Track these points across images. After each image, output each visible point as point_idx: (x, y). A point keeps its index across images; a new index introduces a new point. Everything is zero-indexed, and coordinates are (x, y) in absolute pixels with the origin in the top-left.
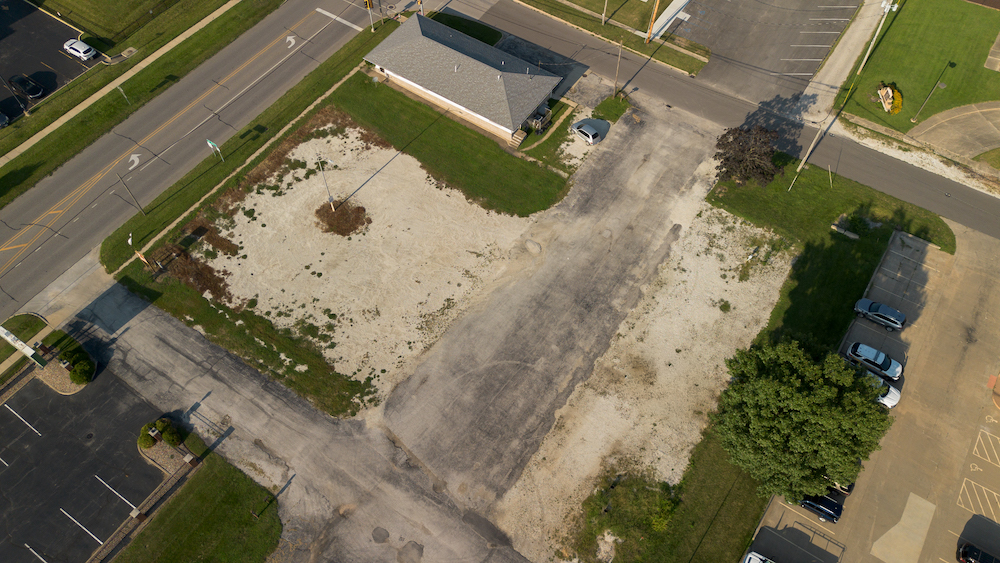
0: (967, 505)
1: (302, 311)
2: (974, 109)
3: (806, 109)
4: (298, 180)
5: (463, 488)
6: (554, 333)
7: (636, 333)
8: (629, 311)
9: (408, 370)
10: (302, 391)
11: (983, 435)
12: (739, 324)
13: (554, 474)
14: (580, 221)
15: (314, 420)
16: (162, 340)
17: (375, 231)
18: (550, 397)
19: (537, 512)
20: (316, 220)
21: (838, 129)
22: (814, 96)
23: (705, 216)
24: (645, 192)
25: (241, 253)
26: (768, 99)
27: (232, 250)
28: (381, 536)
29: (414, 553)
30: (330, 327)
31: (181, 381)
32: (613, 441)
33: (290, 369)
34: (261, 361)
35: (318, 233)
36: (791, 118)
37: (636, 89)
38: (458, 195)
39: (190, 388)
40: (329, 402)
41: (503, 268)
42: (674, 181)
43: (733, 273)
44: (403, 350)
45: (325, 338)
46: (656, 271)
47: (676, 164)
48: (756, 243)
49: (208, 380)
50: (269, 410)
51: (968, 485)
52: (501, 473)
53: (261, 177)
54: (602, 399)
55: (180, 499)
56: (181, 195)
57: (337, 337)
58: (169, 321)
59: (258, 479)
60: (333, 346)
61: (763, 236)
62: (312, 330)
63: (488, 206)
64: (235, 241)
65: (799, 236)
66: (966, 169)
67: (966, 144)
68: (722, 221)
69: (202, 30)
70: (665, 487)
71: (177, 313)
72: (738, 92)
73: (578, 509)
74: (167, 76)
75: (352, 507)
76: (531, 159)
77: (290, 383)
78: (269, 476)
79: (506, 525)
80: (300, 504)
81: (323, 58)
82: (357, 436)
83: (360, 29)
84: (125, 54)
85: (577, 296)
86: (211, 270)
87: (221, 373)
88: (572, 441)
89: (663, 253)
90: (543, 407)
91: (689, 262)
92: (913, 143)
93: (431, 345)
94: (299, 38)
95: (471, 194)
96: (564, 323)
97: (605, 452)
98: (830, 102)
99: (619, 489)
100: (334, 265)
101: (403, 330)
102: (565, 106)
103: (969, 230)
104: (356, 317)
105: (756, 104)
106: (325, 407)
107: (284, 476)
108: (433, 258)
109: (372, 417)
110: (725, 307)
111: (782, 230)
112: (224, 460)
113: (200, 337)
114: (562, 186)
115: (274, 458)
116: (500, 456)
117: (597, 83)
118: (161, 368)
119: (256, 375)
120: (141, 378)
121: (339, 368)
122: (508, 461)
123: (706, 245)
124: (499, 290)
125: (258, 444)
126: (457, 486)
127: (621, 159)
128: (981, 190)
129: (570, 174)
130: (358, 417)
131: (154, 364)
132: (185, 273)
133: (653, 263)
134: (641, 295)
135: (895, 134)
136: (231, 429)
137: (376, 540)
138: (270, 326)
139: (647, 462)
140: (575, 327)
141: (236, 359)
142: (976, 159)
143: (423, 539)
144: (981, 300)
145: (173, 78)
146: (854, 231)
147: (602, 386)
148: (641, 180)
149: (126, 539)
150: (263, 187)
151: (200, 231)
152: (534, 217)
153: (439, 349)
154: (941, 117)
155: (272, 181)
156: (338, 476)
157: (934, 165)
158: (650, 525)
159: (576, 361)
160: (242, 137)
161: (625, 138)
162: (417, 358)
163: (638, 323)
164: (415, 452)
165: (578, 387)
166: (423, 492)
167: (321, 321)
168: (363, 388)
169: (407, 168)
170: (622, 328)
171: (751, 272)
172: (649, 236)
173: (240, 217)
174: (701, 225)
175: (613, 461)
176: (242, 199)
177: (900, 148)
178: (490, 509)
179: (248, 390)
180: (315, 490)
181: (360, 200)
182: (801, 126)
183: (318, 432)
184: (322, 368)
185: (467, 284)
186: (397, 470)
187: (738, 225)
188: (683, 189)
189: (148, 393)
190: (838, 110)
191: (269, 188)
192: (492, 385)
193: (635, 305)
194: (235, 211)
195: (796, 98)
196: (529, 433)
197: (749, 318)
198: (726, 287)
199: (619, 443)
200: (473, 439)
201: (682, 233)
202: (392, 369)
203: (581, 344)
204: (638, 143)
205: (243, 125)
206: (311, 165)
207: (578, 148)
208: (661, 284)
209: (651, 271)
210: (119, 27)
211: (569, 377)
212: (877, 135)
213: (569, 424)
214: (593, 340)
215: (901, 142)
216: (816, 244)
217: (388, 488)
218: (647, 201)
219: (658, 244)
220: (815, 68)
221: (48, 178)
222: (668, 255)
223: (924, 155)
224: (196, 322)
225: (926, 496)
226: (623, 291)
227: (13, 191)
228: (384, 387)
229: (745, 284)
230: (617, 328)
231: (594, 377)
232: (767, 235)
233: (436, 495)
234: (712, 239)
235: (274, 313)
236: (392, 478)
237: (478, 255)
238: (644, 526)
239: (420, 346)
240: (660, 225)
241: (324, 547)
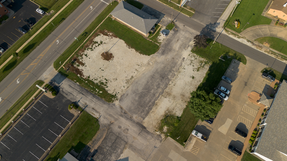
0: (239, 120)
1: (100, 79)
2: (257, 27)
3: (217, 27)
4: (96, 46)
5: (136, 118)
6: (155, 84)
7: (173, 84)
8: (172, 79)
9: (124, 92)
10: (101, 97)
11: (245, 106)
12: (196, 82)
13: (155, 115)
14: (162, 56)
15: (104, 103)
16: (70, 86)
17: (115, 59)
18: (154, 98)
19: (151, 122)
20: (101, 57)
21: (224, 32)
22: (219, 23)
23: (190, 55)
24: (177, 49)
25: (85, 65)
26: (208, 24)
27: (83, 64)
28: (120, 127)
29: (127, 130)
30: (106, 83)
31: (75, 95)
32: (167, 108)
33: (98, 92)
34: (92, 91)
35: (102, 60)
36: (213, 29)
37: (176, 21)
38: (134, 50)
39: (77, 97)
40: (107, 100)
41: (144, 68)
42: (184, 46)
43: (196, 70)
44: (123, 88)
45: (105, 85)
46: (179, 69)
47: (185, 42)
48: (201, 62)
49: (81, 95)
50: (95, 101)
51: (240, 116)
52: (144, 114)
53: (87, 46)
54: (165, 99)
55: (78, 120)
56: (70, 51)
57: (108, 85)
58: (71, 81)
59: (94, 116)
60: (107, 87)
61: (203, 60)
62: (102, 83)
63: (141, 53)
64: (83, 62)
65: (211, 60)
66: (252, 43)
67: (253, 36)
68: (194, 56)
69: (69, 5)
70: (178, 117)
71: (72, 79)
72: (201, 22)
73: (160, 122)
74: (62, 18)
75: (114, 121)
76: (151, 40)
77: (99, 95)
78: (96, 115)
79: (145, 125)
80: (103, 121)
81: (100, 13)
82: (114, 107)
83: (108, 4)
84: (51, 12)
85: (161, 75)
86: (79, 69)
87: (84, 93)
88: (159, 108)
89: (180, 65)
90: (153, 101)
91: (186, 67)
92: (241, 36)
93: (128, 87)
94: (93, 7)
95: (137, 50)
96: (158, 82)
97: (166, 110)
98: (223, 25)
99: (168, 118)
100: (106, 68)
101: (122, 83)
102: (159, 26)
103: (250, 59)
104: (112, 80)
105: (205, 25)
106: (107, 101)
107: (99, 115)
108: (128, 66)
109: (117, 103)
110: (193, 78)
111: (208, 59)
112: (87, 112)
113: (78, 85)
114: (158, 47)
115: (97, 112)
116: (144, 111)
117: (167, 19)
118: (71, 92)
119: (91, 94)
120: (67, 95)
121: (109, 92)
122: (145, 112)
123: (190, 63)
124: (143, 74)
125: (93, 109)
126: (135, 117)
127: (172, 40)
128: (255, 49)
129: (160, 44)
130: (114, 103)
131: (69, 91)
132: (73, 70)
133: (178, 67)
134: (175, 75)
135: (237, 34)
136: (87, 106)
137: (119, 128)
138: (93, 83)
139: (174, 112)
140: (160, 82)
141: (86, 90)
142: (255, 40)
143: (128, 128)
144: (250, 76)
145: (64, 19)
146: (224, 59)
147: (165, 96)
148: (176, 46)
149: (69, 128)
150: (88, 49)
151: (75, 60)
152: (151, 56)
153: (130, 88)
154: (249, 29)
155: (90, 47)
156: (110, 115)
157: (245, 42)
158: (174, 125)
159: (160, 90)
160: (82, 35)
161: (173, 35)
162: (126, 90)
163: (174, 81)
164: (126, 110)
165: (160, 96)
166: (128, 118)
167: (104, 81)
168: (114, 96)
169: (121, 43)
170: (170, 83)
171: (200, 69)
172: (177, 60)
173: (84, 56)
174: (189, 58)
175: (167, 112)
176: (84, 52)
177: (238, 37)
178: (142, 122)
179: (90, 97)
180: (106, 118)
181: (111, 51)
182: (215, 31)
183: (106, 106)
184: (105, 92)
185: (136, 72)
186: (122, 114)
187: (198, 58)
188: (186, 48)
189: (69, 98)
190: (224, 27)
191: (90, 49)
192: (142, 96)
193: (173, 77)
194: (82, 55)
195: (215, 24)
196: (150, 106)
197: (198, 80)
198: (194, 73)
199: (168, 108)
200: (138, 107)
201: (185, 60)
202: (120, 92)
203: (161, 86)
204: (176, 36)
205: (82, 32)
206: (99, 43)
207: (162, 37)
208: (179, 72)
209: (177, 69)
210: (49, 5)
211: (159, 94)
212: (233, 34)
213: (158, 104)
214: (164, 85)
215: (238, 36)
216: (215, 62)
217: (121, 118)
218: (177, 51)
219: (179, 62)
220: (220, 15)
221: (38, 46)
222: (181, 65)
223: (243, 39)
224: (77, 82)
225: (231, 119)
226: (171, 74)
227: (31, 50)
228: (119, 96)
229: (198, 72)
230: (169, 83)
231: (164, 94)
232: (204, 60)
233: (131, 119)
234: (192, 61)
235: (94, 79)
236: (121, 116)
237: (139, 65)
238: (173, 125)
239: (126, 87)
240: (180, 58)
241: (109, 129)
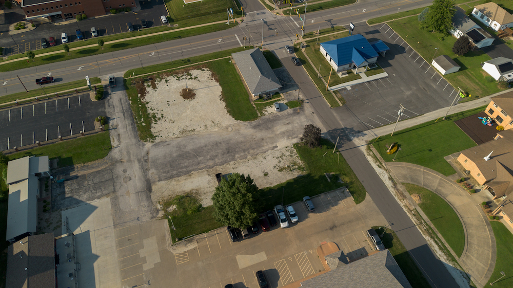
0: (276, 265)
1: (157, 111)
2: (422, 169)
3: (358, 136)
4: (186, 79)
5: (152, 173)
6: (213, 153)
7: (234, 166)
8: (238, 160)
9: (167, 140)
10: (139, 129)
11: (303, 254)
12: (265, 181)
13: (177, 185)
14: (251, 129)
15: (135, 137)
16: (121, 100)
17: (193, 102)
18: (195, 167)
19: (164, 190)
20: (181, 91)
21: (363, 149)
22: (366, 134)
23: (288, 148)
24: (278, 133)
25: (156, 89)
26: (348, 127)
27: (154, 87)
28: (125, 171)
29: (129, 179)
30: (159, 119)
31: (116, 111)
32: (199, 187)
33: (141, 123)
34: (137, 117)
35: (178, 95)
36: (350, 137)
37: (308, 103)
38: (224, 104)
39: (116, 114)
40: (142, 135)
41: (217, 130)
42: (289, 134)
43: (278, 168)
44: (171, 135)
45: (156, 121)
46: (257, 155)
47: (296, 130)
48: (295, 164)
49: (122, 115)
50: (128, 129)
51: (283, 261)
52: (165, 176)
53: (178, 73)
54: (207, 176)
55: (94, 136)
56: (154, 68)
57: (159, 122)
58: (126, 96)
59: (112, 142)
60: (155, 124)
61: (299, 163)
62: (154, 117)
63: (228, 112)
64: (157, 86)
65: (310, 170)
66: (395, 185)
67: (405, 177)
68: (291, 152)
69: (199, 27)
70: (201, 206)
71: (129, 96)
72: (341, 120)
73: (174, 196)
74: (179, 36)
75: (125, 161)
76: (254, 106)
77: (138, 126)
78: (114, 143)
79: (154, 188)
80: (115, 153)
81: (223, 49)
82: (141, 147)
83: (242, 46)
84: (174, 25)
85: (229, 148)
86: (145, 89)
87: (126, 115)
88: (189, 180)
89: (264, 151)
90: (191, 169)
91: (269, 158)
92: (385, 167)
93: (179, 137)
94: (223, 40)
95: (227, 106)
96: (218, 153)
97: (195, 188)
98: (370, 139)
99: (188, 198)
100: (174, 105)
101: (175, 129)
102: (280, 96)
103: (372, 201)
104: (167, 120)
105: (343, 126)
106: (140, 136)
107: (118, 145)
108: (201, 117)
109: (148, 145)
110: (266, 175)
111: (307, 165)
112: (109, 134)
113: (129, 104)
114: (256, 117)
115: (119, 140)
116: (168, 172)
117: (296, 94)
118: (115, 106)
119: (133, 120)
120: (109, 106)
121: (152, 130)
122: (169, 175)
123: (279, 156)
124: (209, 134)
125: (119, 135)
127: (281, 119)
128: (393, 194)
129: (261, 116)
130: (145, 143)
131: (114, 104)
132: (139, 87)
133: (258, 152)
134: (246, 158)
135: (382, 160)
136: (116, 128)
137: (123, 171)
138: (146, 110)
139: (202, 197)
140: (219, 155)
141: (132, 113)
142: (403, 184)
143: (133, 178)
144: (350, 222)
145: (180, 37)
146: (330, 179)
147: (211, 173)
148: (280, 128)
149: (76, 137)
150: (175, 76)
151: (151, 79)
152: (238, 121)
153: (179, 140)
154: (405, 164)
155: (180, 75)
156: (128, 153)
157: (384, 177)
158: (187, 211)
159: (211, 163)
160: (182, 60)
161: (289, 115)
162: (172, 138)
163: (237, 164)
164: (150, 159)
165: (204, 170)
166: (143, 168)
167: (159, 116)
168: (152, 137)
169: (217, 89)
171: (284, 170)
172: (266, 144)
173: (164, 81)
174: (284, 151)
175: (194, 192)
176: (168, 76)
177: (378, 165)
178: (154, 182)
179: (128, 122)
180: (121, 153)
181: (197, 92)
182: (350, 140)
183: (134, 140)
184: (149, 126)
185: (203, 128)
186: (142, 160)
187: (295, 156)
188: (290, 138)
189: (107, 110)
190: (369, 144)
191: (177, 77)
192: (184, 156)
193: (241, 159)
194: (164, 78)
195: (359, 132)
196: (181, 172)
197: (270, 181)
198: (272, 170)
199: (200, 188)
200: (166, 164)
201: (276, 149)
202: (164, 137)
203: (216, 160)
204: (291, 118)
205: (186, 57)
206: (193, 77)
207: (272, 110)
208: (255, 158)
209: (256, 153)
210: (178, 17)
211: (205, 166)
212: (375, 157)
213: (193, 176)
214: (221, 161)
215: (381, 164)
216: (312, 175)
217: (136, 162)
218: (276, 135)
219: (266, 148)
220: (379, 126)
221: (131, 49)
222: (265, 152)
223: (385, 172)
224: (131, 100)
225: (267, 255)
226: (242, 154)
227: (120, 48)
228: (158, 140)
229: (279, 173)
230: (230, 162)
231: (211, 170)
232: (301, 164)
233: (145, 171)
234: (283, 155)
235: (150, 108)
236: (139, 161)
237: (213, 123)
238: (185, 210)
239: (176, 136)
240: (272, 143)
241: (111, 165)
